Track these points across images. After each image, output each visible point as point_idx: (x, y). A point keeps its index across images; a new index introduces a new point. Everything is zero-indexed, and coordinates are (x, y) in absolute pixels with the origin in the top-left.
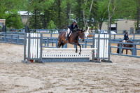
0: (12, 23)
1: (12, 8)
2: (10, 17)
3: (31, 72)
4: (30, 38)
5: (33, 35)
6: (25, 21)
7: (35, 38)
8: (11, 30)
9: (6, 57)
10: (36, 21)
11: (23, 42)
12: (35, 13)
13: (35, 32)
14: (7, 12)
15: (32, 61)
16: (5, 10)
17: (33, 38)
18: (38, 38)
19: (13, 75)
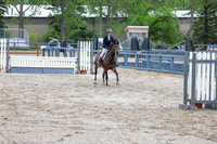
0: (161, 33)
1: (161, 4)
2: (156, 22)
3: (198, 126)
4: (195, 61)
5: (201, 55)
6: (185, 28)
7: (206, 61)
8: (159, 47)
9: (150, 97)
10: (207, 29)
11: (181, 70)
12: (205, 12)
13: (205, 49)
14: (151, 13)
15: (199, 105)
16: (149, 9)
17: (202, 62)
18: (211, 62)
19: (163, 132)
